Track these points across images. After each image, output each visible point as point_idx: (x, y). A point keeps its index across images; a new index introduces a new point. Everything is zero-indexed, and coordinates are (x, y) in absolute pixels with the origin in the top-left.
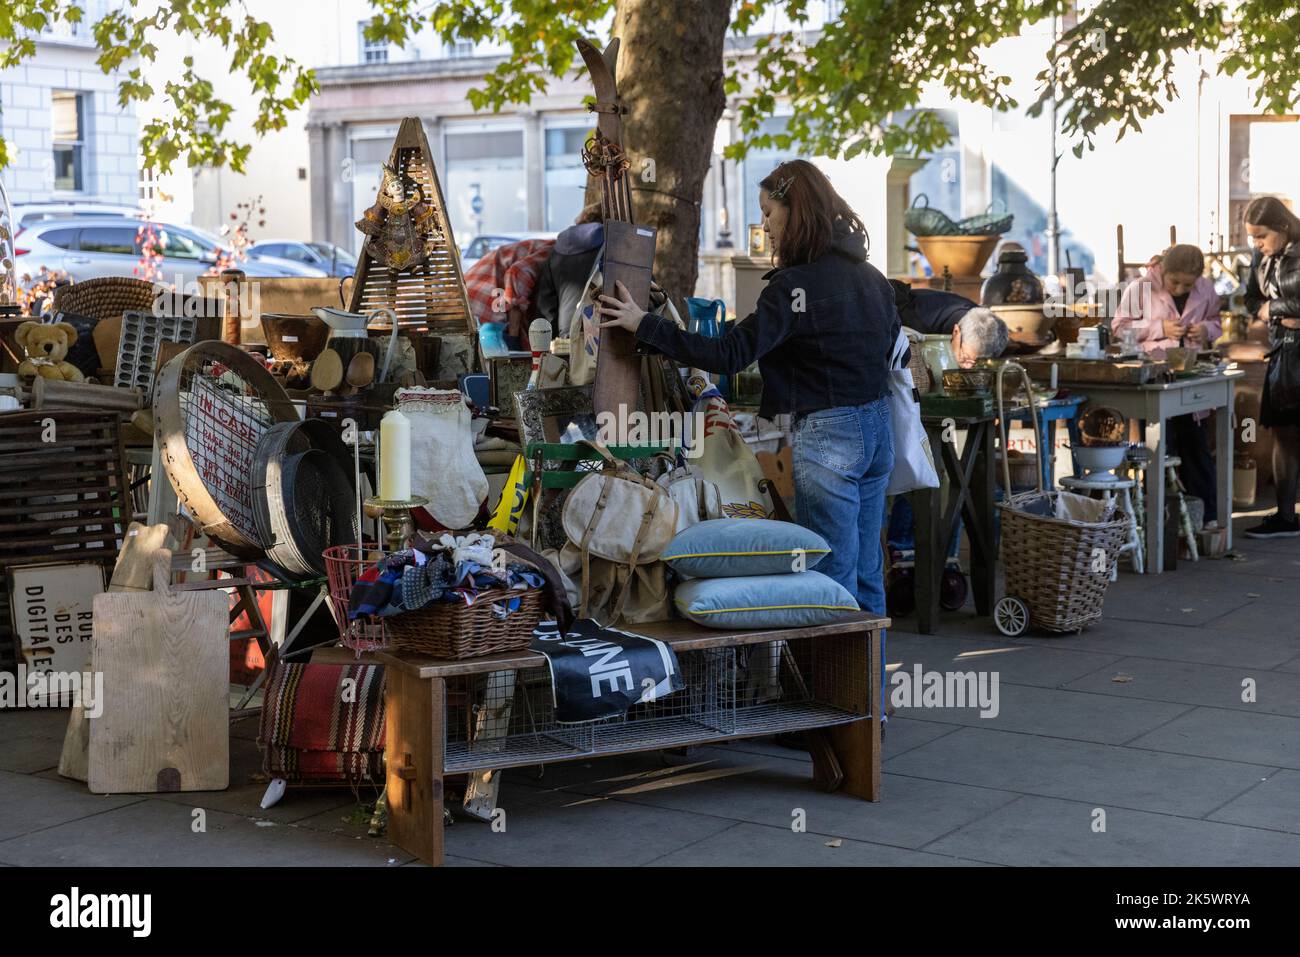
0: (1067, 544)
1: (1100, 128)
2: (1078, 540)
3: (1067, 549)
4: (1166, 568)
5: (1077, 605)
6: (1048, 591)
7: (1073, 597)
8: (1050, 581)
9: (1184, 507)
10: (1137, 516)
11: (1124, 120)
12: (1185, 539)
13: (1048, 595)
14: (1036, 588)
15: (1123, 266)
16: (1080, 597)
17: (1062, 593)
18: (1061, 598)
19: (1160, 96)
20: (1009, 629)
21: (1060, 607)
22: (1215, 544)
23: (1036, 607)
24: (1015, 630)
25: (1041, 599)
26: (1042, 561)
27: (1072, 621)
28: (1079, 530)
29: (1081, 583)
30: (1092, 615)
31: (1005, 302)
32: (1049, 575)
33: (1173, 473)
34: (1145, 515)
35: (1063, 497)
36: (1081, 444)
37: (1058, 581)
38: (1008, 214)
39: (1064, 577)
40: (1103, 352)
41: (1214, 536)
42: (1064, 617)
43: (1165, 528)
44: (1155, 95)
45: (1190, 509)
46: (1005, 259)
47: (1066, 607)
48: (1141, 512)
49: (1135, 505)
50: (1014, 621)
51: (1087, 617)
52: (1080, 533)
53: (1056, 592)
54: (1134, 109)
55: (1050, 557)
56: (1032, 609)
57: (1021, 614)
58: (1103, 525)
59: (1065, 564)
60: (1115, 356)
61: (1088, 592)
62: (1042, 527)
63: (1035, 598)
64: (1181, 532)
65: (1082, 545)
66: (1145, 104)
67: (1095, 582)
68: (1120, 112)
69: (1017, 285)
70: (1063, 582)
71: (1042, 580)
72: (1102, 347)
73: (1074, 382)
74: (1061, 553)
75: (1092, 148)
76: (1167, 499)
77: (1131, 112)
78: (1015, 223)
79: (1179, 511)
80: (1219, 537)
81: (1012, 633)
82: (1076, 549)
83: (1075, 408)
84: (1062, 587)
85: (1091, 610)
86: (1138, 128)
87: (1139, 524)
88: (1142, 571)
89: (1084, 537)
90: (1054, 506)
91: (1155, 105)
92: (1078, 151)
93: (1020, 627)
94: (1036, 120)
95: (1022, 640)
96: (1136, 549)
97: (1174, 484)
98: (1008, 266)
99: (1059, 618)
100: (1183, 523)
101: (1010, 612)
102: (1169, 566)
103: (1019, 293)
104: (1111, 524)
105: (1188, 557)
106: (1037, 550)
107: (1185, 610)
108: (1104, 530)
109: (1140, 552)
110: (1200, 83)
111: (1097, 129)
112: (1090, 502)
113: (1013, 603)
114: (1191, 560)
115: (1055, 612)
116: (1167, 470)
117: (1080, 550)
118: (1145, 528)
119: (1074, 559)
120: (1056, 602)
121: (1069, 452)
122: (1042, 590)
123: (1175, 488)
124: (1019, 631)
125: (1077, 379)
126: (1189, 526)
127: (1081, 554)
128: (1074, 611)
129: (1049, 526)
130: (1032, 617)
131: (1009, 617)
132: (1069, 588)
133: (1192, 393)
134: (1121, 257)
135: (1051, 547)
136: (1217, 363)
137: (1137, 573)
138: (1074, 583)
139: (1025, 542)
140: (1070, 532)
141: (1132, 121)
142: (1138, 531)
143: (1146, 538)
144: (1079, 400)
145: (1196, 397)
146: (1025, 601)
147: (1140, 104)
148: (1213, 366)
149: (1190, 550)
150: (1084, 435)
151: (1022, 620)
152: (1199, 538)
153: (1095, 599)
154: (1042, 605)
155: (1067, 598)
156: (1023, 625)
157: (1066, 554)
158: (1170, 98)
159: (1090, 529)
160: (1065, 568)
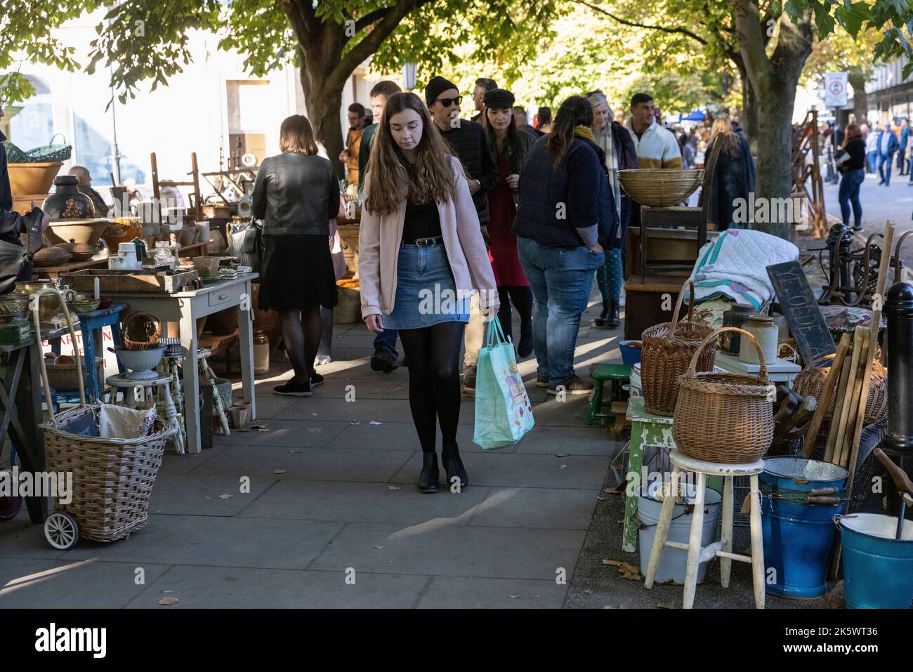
0: (110, 461)
1: (138, 83)
2: (120, 456)
3: (110, 465)
4: (203, 447)
5: (124, 515)
6: (94, 505)
7: (119, 508)
8: (96, 496)
9: (216, 391)
10: (177, 405)
11: (154, 78)
12: (218, 417)
13: (94, 509)
14: (83, 503)
15: (156, 184)
16: (126, 507)
17: (108, 506)
18: (108, 511)
19: (180, 61)
20: (59, 543)
21: (107, 519)
22: (243, 418)
23: (84, 521)
24: (65, 544)
25: (88, 513)
26: (87, 478)
27: (118, 531)
28: (120, 447)
29: (125, 494)
30: (138, 520)
31: (61, 218)
32: (95, 490)
33: (205, 362)
34: (183, 403)
35: (106, 409)
36: (125, 349)
37: (104, 495)
38: (67, 145)
39: (109, 491)
40: (140, 263)
41: (241, 411)
42: (112, 528)
43: (201, 413)
44: (176, 60)
45: (220, 391)
46: (60, 182)
47: (113, 518)
48: (180, 400)
49: (174, 396)
50: (64, 534)
51: (134, 523)
52: (121, 449)
53: (103, 506)
54: (162, 71)
55: (94, 474)
56: (80, 523)
57: (70, 528)
58: (143, 439)
59: (109, 480)
60: (150, 267)
61: (133, 501)
62: (85, 446)
63: (83, 513)
64: (214, 410)
65: (124, 460)
66: (169, 66)
67: (139, 491)
68: (151, 71)
69: (71, 203)
70: (108, 495)
71: (88, 496)
72: (139, 259)
73: (116, 292)
74: (104, 469)
75: (133, 96)
76: (201, 388)
77: (160, 72)
78: (73, 152)
79: (213, 394)
80: (246, 412)
81: (63, 547)
82: (119, 465)
83: (117, 315)
84: (108, 501)
85: (137, 516)
86: (165, 82)
87: (178, 412)
88: (183, 452)
89: (126, 452)
90: (97, 418)
91: (176, 67)
92: (123, 99)
93: (70, 540)
94: (91, 76)
95: (73, 553)
96: (178, 434)
97: (207, 372)
98: (62, 187)
99: (107, 529)
100: (216, 404)
101: (59, 527)
102: (206, 444)
103: (72, 209)
104: (150, 438)
105: (222, 431)
106: (82, 468)
107: (222, 497)
108: (145, 445)
109: (181, 436)
110: (207, 59)
111: (136, 83)
112: (131, 412)
113: (62, 519)
114: (224, 435)
115: (102, 524)
116: (200, 361)
117: (123, 465)
118: (184, 414)
119: (118, 474)
120: (103, 515)
121: (114, 355)
122: (88, 504)
123: (207, 375)
124: (69, 545)
125: (117, 290)
126: (221, 407)
127: (124, 469)
128: (121, 520)
129: (90, 446)
130: (80, 529)
131: (58, 532)
132: (114, 500)
133: (218, 294)
134: (155, 177)
135: (94, 464)
136: (235, 268)
137: (180, 454)
138: (120, 496)
139: (69, 460)
140: (112, 449)
141: (160, 78)
142: (178, 417)
143: (185, 422)
144: (120, 308)
145: (220, 298)
146: (73, 516)
147: (165, 65)
148: (233, 271)
149: (223, 426)
150: (127, 340)
151: (71, 534)
152: (229, 414)
153: (140, 506)
154: (90, 518)
155: (114, 510)
156: (73, 539)
157: (110, 470)
158: (186, 61)
159: (130, 444)
160: (110, 483)
